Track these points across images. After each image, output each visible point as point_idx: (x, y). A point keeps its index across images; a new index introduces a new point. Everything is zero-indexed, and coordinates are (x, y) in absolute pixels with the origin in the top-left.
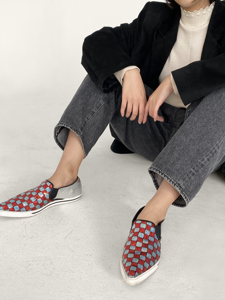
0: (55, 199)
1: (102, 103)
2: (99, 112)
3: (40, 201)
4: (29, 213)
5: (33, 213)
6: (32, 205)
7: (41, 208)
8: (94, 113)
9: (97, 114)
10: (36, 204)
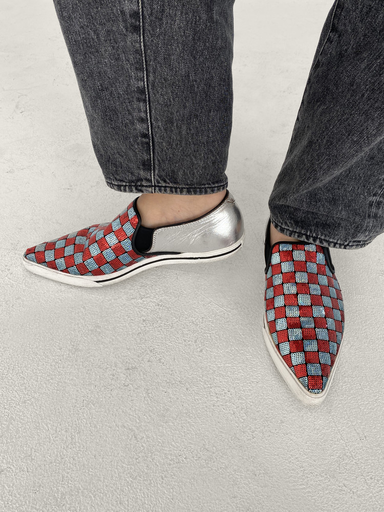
0: (149, 252)
1: (138, 45)
2: (151, 78)
3: (109, 255)
4: (88, 281)
5: (97, 282)
6: (91, 264)
7: (116, 271)
8: (142, 91)
9: (153, 86)
10: (100, 260)
